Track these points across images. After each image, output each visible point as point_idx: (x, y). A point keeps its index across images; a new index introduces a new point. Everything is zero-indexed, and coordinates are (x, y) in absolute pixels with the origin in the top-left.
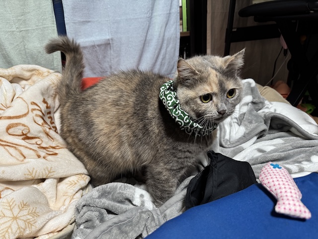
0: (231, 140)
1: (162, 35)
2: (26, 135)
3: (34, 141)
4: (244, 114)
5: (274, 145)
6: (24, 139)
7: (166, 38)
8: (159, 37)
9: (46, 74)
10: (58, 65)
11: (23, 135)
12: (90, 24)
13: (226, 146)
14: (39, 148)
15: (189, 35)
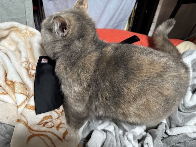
0: (186, 105)
9: (24, 31)
10: (30, 14)
13: (183, 111)
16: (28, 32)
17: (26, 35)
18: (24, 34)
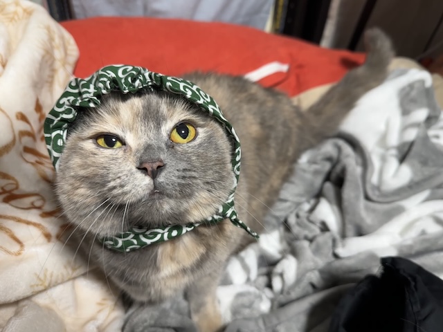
0: (384, 188)
2: (10, 192)
3: (27, 202)
4: (412, 144)
6: (6, 200)
11: (4, 192)
14: (42, 215)
16: (20, 11)
17: (16, 18)
18: (11, 16)
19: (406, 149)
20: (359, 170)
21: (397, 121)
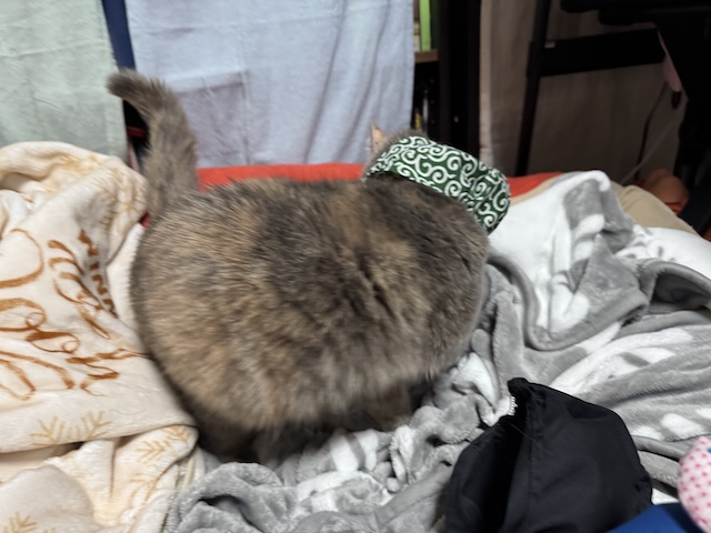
0: (554, 330)
1: (370, 60)
2: (35, 327)
3: (56, 343)
4: (585, 263)
5: (668, 347)
6: (30, 339)
7: (380, 67)
8: (364, 64)
9: (87, 164)
11: (30, 327)
12: (191, 35)
13: (542, 346)
14: (69, 361)
15: (434, 58)
19: (580, 271)
20: (518, 309)
21: (566, 237)
